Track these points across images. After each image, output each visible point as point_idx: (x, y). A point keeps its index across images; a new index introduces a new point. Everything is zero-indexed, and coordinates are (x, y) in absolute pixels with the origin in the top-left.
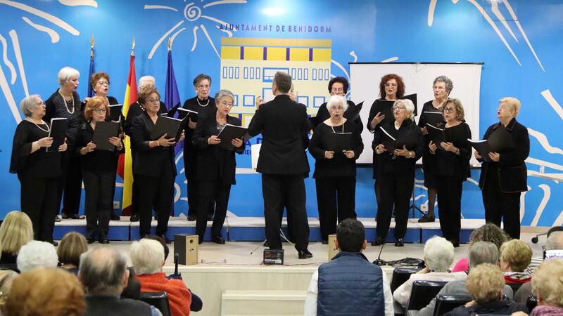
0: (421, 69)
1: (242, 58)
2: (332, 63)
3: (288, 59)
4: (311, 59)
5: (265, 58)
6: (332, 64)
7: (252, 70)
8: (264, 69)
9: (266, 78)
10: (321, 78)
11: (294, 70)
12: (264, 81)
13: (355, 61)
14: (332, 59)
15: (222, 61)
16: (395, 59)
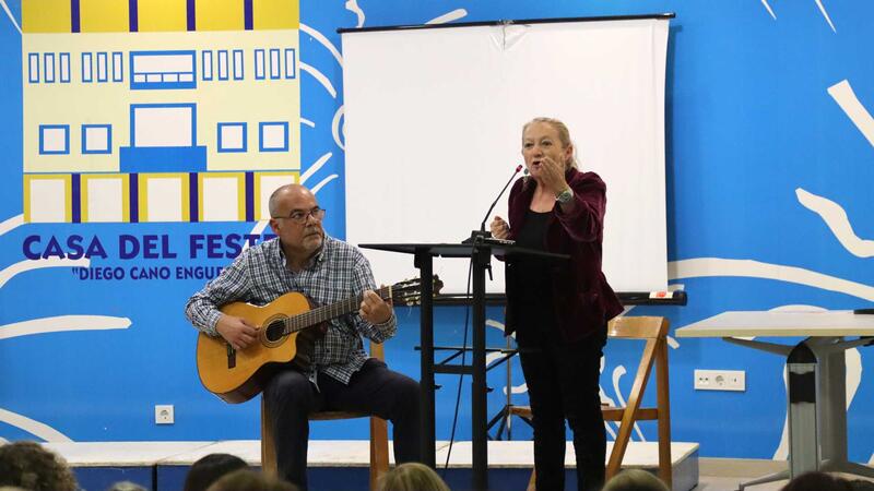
0: (516, 39)
1: (76, 28)
2: (301, 32)
3: (191, 26)
4: (249, 25)
5: (134, 27)
6: (303, 36)
7: (102, 57)
8: (132, 54)
9: (139, 79)
10: (275, 74)
11: (207, 55)
12: (134, 86)
13: (360, 26)
14: (303, 20)
15: (25, 37)
16: (460, 14)
